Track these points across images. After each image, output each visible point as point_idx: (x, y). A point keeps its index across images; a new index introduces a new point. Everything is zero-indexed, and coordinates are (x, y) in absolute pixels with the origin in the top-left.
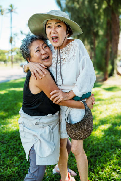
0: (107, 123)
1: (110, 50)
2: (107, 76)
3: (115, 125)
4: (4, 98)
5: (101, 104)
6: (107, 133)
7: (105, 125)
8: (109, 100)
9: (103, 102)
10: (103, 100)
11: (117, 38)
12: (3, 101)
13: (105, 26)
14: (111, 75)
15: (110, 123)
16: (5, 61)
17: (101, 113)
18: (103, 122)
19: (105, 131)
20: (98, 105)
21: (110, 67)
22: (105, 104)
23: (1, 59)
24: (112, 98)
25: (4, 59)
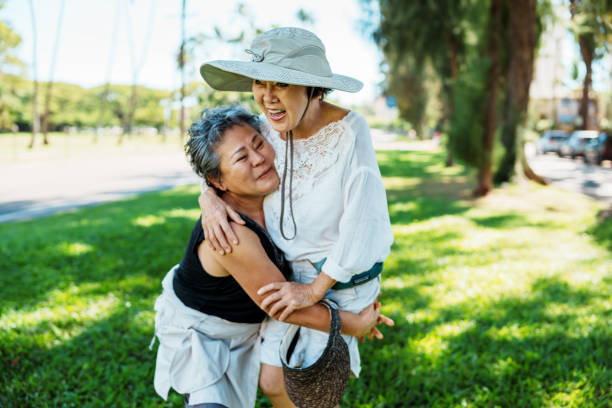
0: (463, 319)
1: (500, 96)
2: (488, 181)
3: (485, 323)
4: (149, 237)
5: (454, 264)
6: (456, 346)
7: (455, 323)
8: (482, 253)
9: (462, 259)
10: (461, 253)
11: (526, 55)
12: (145, 247)
13: (484, 18)
14: (504, 176)
15: (471, 318)
16: (159, 126)
17: (449, 289)
18: (449, 316)
19: (452, 340)
20: (444, 267)
21: (498, 152)
22: (467, 264)
23: (147, 119)
24: (493, 250)
25: (158, 120)
